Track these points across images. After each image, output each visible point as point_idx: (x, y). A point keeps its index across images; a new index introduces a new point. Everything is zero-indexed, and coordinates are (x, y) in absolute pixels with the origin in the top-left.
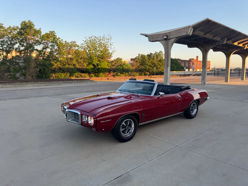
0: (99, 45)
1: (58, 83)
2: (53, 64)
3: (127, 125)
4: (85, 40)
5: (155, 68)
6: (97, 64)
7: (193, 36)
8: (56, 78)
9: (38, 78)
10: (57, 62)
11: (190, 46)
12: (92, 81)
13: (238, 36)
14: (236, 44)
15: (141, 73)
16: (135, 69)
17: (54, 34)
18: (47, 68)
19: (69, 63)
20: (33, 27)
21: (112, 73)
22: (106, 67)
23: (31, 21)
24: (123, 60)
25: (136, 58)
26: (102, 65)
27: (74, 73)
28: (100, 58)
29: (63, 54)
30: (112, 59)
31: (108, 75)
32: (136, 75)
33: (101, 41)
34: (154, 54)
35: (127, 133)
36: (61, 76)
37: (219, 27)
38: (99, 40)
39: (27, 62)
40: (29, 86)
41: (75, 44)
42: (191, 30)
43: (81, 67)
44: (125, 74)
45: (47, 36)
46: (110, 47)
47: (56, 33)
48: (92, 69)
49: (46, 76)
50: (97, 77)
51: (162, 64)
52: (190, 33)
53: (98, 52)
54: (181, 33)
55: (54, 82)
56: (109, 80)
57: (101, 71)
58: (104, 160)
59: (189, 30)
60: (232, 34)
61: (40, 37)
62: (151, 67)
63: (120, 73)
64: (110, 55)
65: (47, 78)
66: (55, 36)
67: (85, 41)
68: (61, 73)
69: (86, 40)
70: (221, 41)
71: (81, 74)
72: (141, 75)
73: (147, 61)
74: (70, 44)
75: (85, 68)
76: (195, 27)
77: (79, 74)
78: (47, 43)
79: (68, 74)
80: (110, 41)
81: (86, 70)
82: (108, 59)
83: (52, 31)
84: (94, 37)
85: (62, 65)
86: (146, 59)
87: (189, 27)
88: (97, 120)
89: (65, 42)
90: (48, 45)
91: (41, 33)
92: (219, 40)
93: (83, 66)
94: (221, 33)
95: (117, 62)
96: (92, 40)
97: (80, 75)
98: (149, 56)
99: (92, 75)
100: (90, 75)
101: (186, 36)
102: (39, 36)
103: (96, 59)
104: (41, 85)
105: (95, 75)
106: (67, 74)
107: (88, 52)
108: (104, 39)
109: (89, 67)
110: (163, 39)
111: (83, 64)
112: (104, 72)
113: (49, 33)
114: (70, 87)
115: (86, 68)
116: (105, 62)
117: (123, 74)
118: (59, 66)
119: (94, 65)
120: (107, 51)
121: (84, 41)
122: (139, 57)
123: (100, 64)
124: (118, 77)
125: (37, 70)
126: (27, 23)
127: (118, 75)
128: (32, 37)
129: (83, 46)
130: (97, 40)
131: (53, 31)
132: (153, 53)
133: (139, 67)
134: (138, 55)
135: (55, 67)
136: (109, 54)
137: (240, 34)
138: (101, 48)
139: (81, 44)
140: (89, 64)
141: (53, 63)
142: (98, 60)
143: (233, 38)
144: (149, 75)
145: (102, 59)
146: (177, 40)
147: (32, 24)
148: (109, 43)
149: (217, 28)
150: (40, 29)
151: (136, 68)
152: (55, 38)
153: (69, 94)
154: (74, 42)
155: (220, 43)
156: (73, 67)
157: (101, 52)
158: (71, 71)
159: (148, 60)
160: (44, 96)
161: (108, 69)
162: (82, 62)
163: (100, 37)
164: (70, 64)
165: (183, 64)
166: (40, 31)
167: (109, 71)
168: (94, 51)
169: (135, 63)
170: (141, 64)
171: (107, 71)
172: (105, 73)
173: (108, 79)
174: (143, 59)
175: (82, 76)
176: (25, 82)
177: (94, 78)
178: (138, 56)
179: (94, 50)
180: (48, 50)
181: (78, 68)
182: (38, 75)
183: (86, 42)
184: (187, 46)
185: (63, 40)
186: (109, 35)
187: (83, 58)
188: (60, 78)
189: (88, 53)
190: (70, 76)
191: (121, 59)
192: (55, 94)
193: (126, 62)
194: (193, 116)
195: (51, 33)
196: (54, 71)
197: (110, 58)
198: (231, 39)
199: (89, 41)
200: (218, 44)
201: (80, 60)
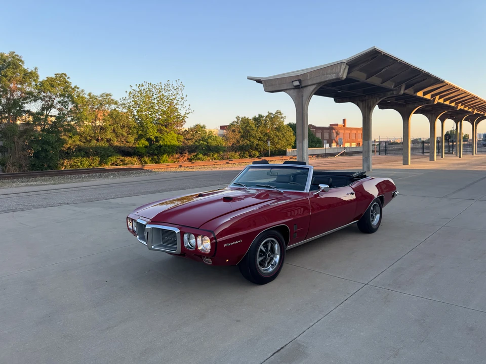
0: (158, 101)
1: (79, 178)
2: (65, 140)
3: (267, 251)
4: (129, 90)
5: (269, 142)
6: (156, 138)
7: (348, 80)
8: (71, 167)
9: (33, 170)
10: (74, 135)
11: (339, 99)
12: (148, 171)
13: (424, 80)
14: (420, 94)
15: (244, 154)
16: (232, 146)
17: (65, 79)
18: (52, 148)
19: (97, 137)
20: (21, 66)
21: (187, 155)
22: (175, 143)
23: (16, 54)
24: (207, 129)
25: (232, 124)
26: (166, 140)
27: (108, 156)
28: (162, 125)
29: (86, 118)
30: (186, 127)
31: (178, 158)
32: (234, 157)
33: (163, 92)
34: (266, 117)
35: (268, 266)
36: (81, 164)
37: (393, 64)
38: (158, 91)
39: (8, 137)
40: (18, 187)
41: (109, 98)
42: (345, 69)
43: (122, 145)
44: (213, 156)
45: (51, 83)
46: (182, 103)
47: (68, 78)
48: (146, 147)
49: (51, 165)
50: (156, 163)
51: (282, 136)
52: (343, 74)
53: (157, 114)
54: (327, 74)
55: (70, 176)
56: (182, 169)
57: (165, 152)
58: (238, 321)
59: (340, 70)
60: (415, 77)
61: (36, 85)
62: (262, 140)
63: (202, 154)
64: (181, 120)
65: (51, 169)
66: (68, 82)
67: (130, 92)
68: (83, 157)
69: (132, 91)
70: (396, 90)
71: (123, 158)
72: (242, 157)
73: (253, 130)
74: (100, 99)
75: (131, 145)
76: (353, 64)
77: (120, 158)
78: (50, 97)
79: (97, 159)
80: (180, 92)
81: (133, 151)
82: (178, 128)
83: (60, 73)
84: (148, 85)
85: (84, 141)
86: (250, 127)
87: (340, 64)
88: (216, 242)
89: (90, 94)
90: (53, 101)
91: (37, 77)
92: (393, 86)
93: (127, 142)
94: (397, 75)
95: (197, 132)
96: (144, 89)
97: (121, 161)
98: (257, 120)
99: (146, 159)
100: (143, 159)
101: (335, 81)
102: (34, 83)
103: (152, 127)
104: (43, 183)
105: (152, 159)
106: (93, 160)
107: (136, 114)
108: (169, 89)
109: (139, 144)
110: (293, 87)
111: (127, 137)
112: (170, 153)
113: (54, 76)
114: (109, 186)
115: (134, 146)
116: (171, 134)
117: (208, 156)
118: (78, 143)
119: (149, 140)
120: (175, 111)
121: (128, 92)
122: (237, 123)
123: (161, 138)
124: (199, 161)
125: (30, 153)
126: (7, 56)
127: (199, 159)
128: (19, 86)
129: (126, 102)
130: (153, 90)
131: (63, 74)
132: (265, 114)
133: (238, 142)
134: (237, 118)
135: (69, 146)
136: (179, 118)
137: (428, 75)
138: (162, 106)
139: (122, 100)
140: (140, 137)
141: (65, 137)
142: (158, 130)
143: (415, 84)
144: (258, 157)
145: (166, 127)
146: (319, 87)
147: (19, 60)
148: (178, 97)
149: (389, 66)
150: (36, 68)
151: (233, 144)
152: (67, 87)
153: (112, 198)
154: (107, 95)
155: (393, 94)
156: (107, 144)
157: (164, 113)
158: (103, 153)
159: (256, 129)
160: (61, 204)
161: (178, 147)
162: (125, 134)
163: (159, 84)
164: (100, 139)
165: (319, 135)
166: (35, 73)
167: (181, 150)
168: (148, 113)
169: (231, 135)
170: (242, 136)
171: (177, 150)
172: (172, 156)
173: (181, 166)
174: (246, 126)
175: (126, 162)
176: (8, 178)
177: (150, 166)
178: (236, 120)
179: (148, 109)
180: (54, 112)
181: (117, 146)
182: (33, 163)
183: (131, 95)
184: (332, 99)
185: (85, 92)
186: (178, 81)
187: (127, 127)
188: (79, 166)
189: (137, 117)
190: (101, 162)
191: (204, 127)
192: (82, 200)
193: (214, 133)
194: (374, 227)
195: (60, 77)
196: (68, 155)
197: (182, 126)
198: (413, 85)
199: (138, 92)
200: (391, 94)
201: (120, 131)
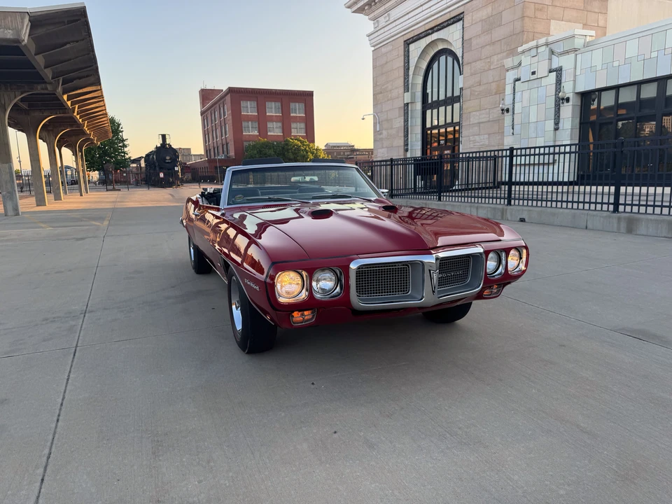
13: (87, 76)
14: (65, 97)
37: (83, 40)
42: (27, 27)
52: (24, 35)
59: (23, 25)
70: (50, 83)
94: (70, 60)
143: (75, 79)
149: (77, 42)
198: (72, 80)
200: (42, 89)
